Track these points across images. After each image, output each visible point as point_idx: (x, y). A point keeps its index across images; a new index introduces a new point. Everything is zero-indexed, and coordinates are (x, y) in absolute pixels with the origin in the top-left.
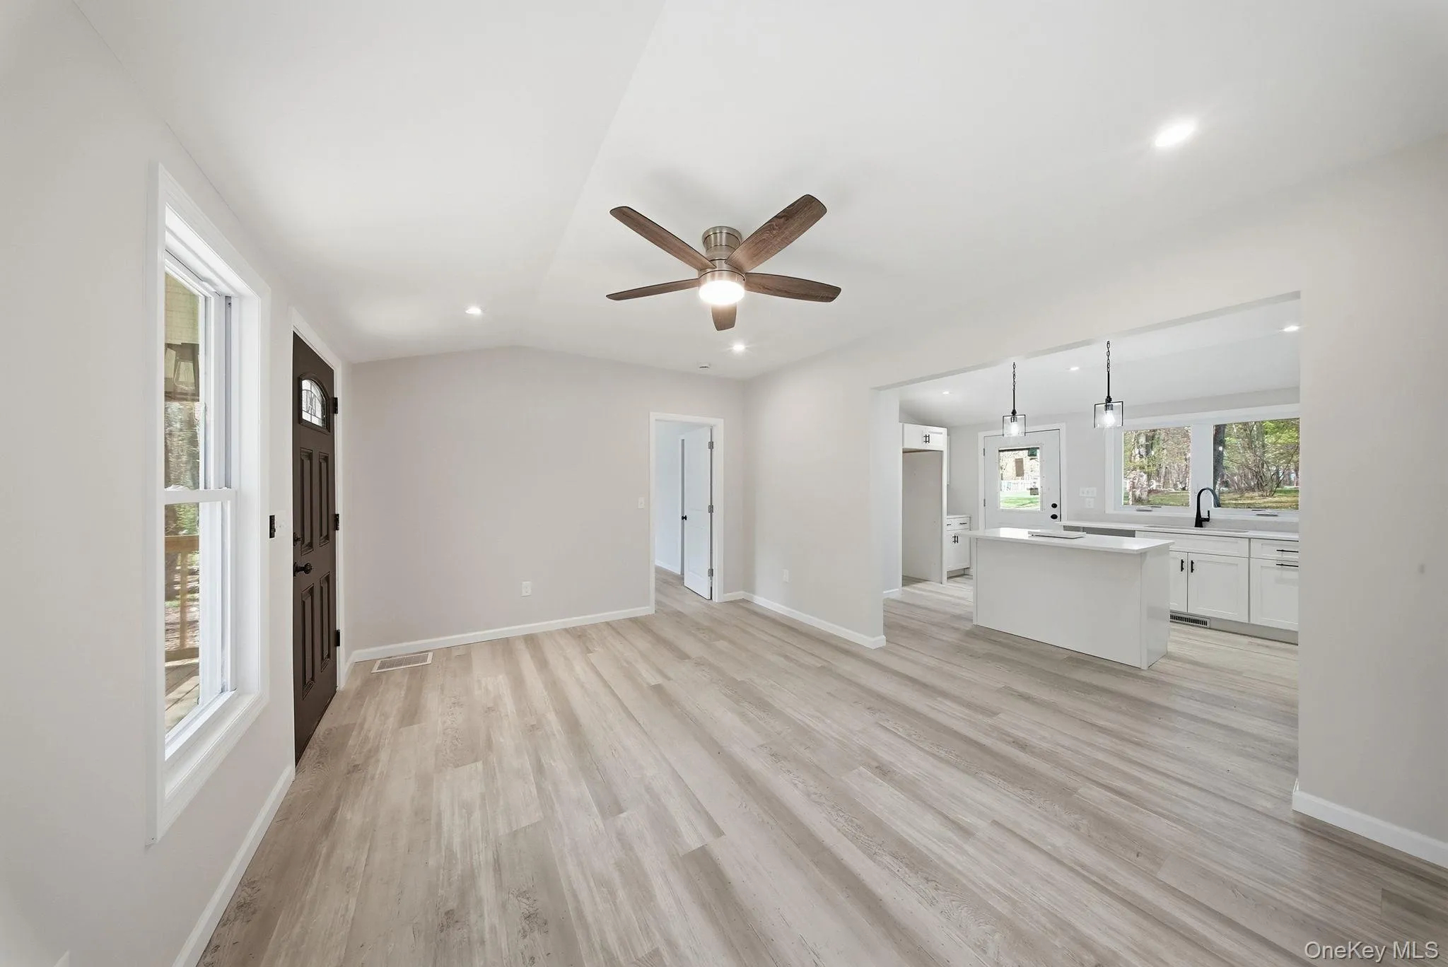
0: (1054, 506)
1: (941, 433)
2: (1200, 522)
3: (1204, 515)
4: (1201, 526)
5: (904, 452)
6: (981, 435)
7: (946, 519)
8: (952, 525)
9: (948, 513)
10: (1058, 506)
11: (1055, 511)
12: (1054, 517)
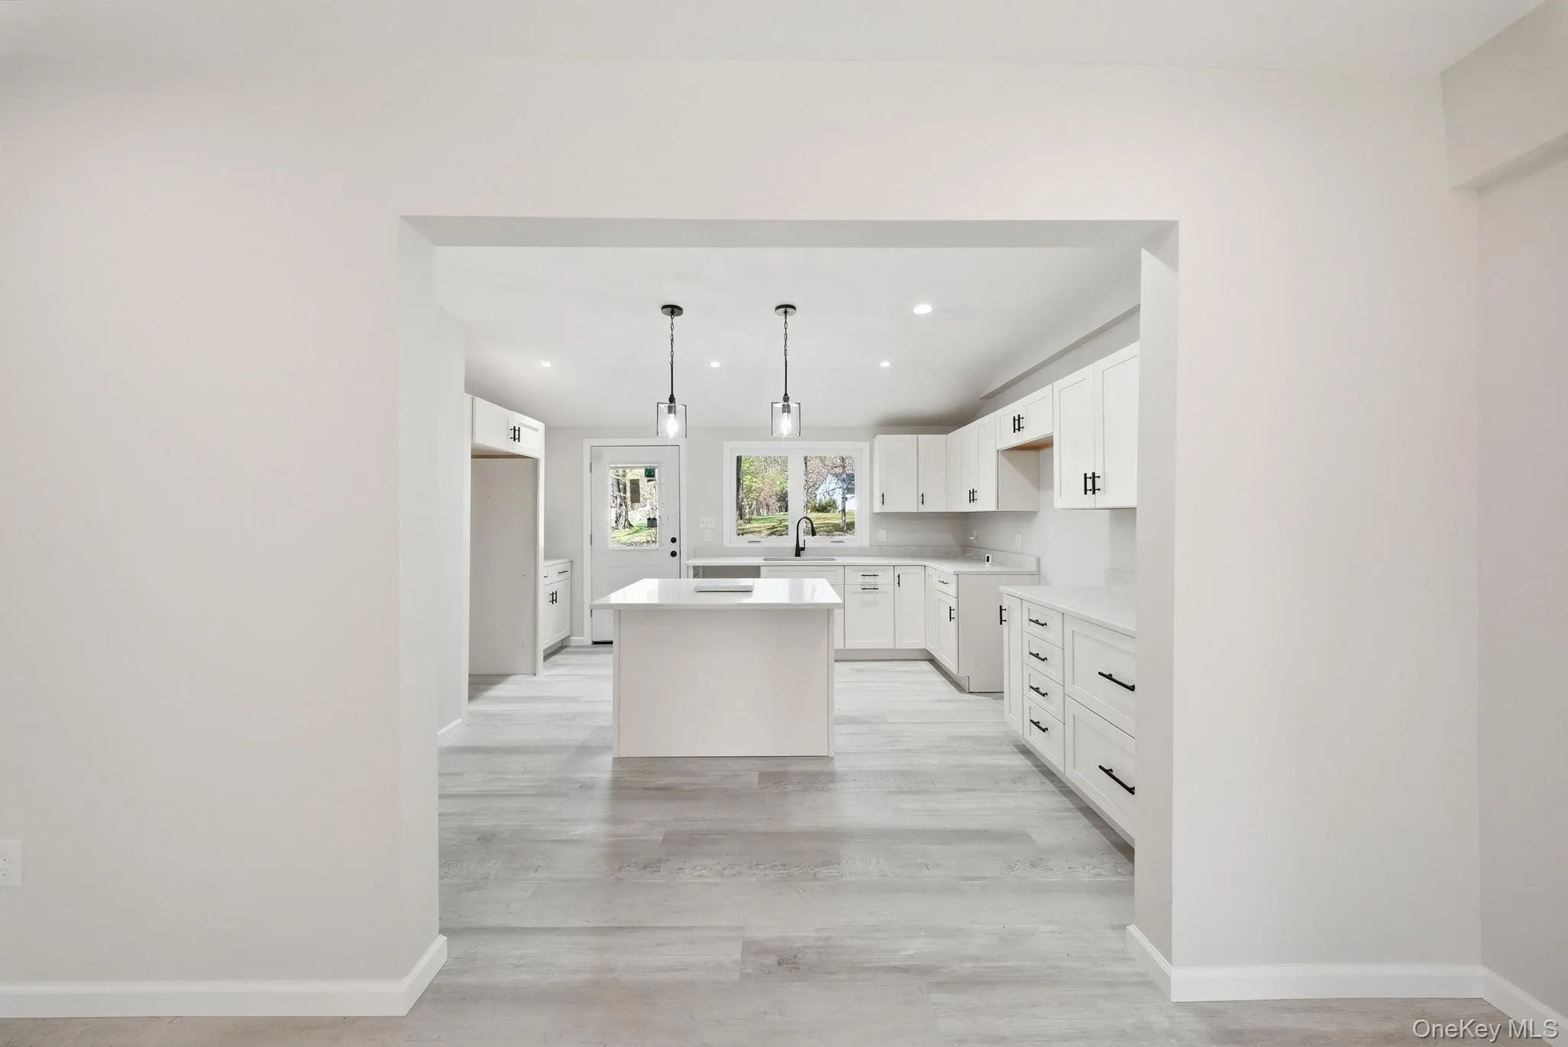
0: (674, 540)
1: (537, 430)
2: (799, 551)
3: (801, 545)
4: (799, 556)
5: (473, 457)
6: (587, 444)
7: (542, 563)
8: (549, 575)
9: (547, 558)
10: (678, 540)
11: (674, 547)
12: (673, 554)
